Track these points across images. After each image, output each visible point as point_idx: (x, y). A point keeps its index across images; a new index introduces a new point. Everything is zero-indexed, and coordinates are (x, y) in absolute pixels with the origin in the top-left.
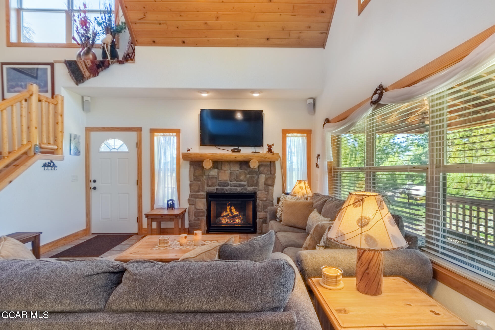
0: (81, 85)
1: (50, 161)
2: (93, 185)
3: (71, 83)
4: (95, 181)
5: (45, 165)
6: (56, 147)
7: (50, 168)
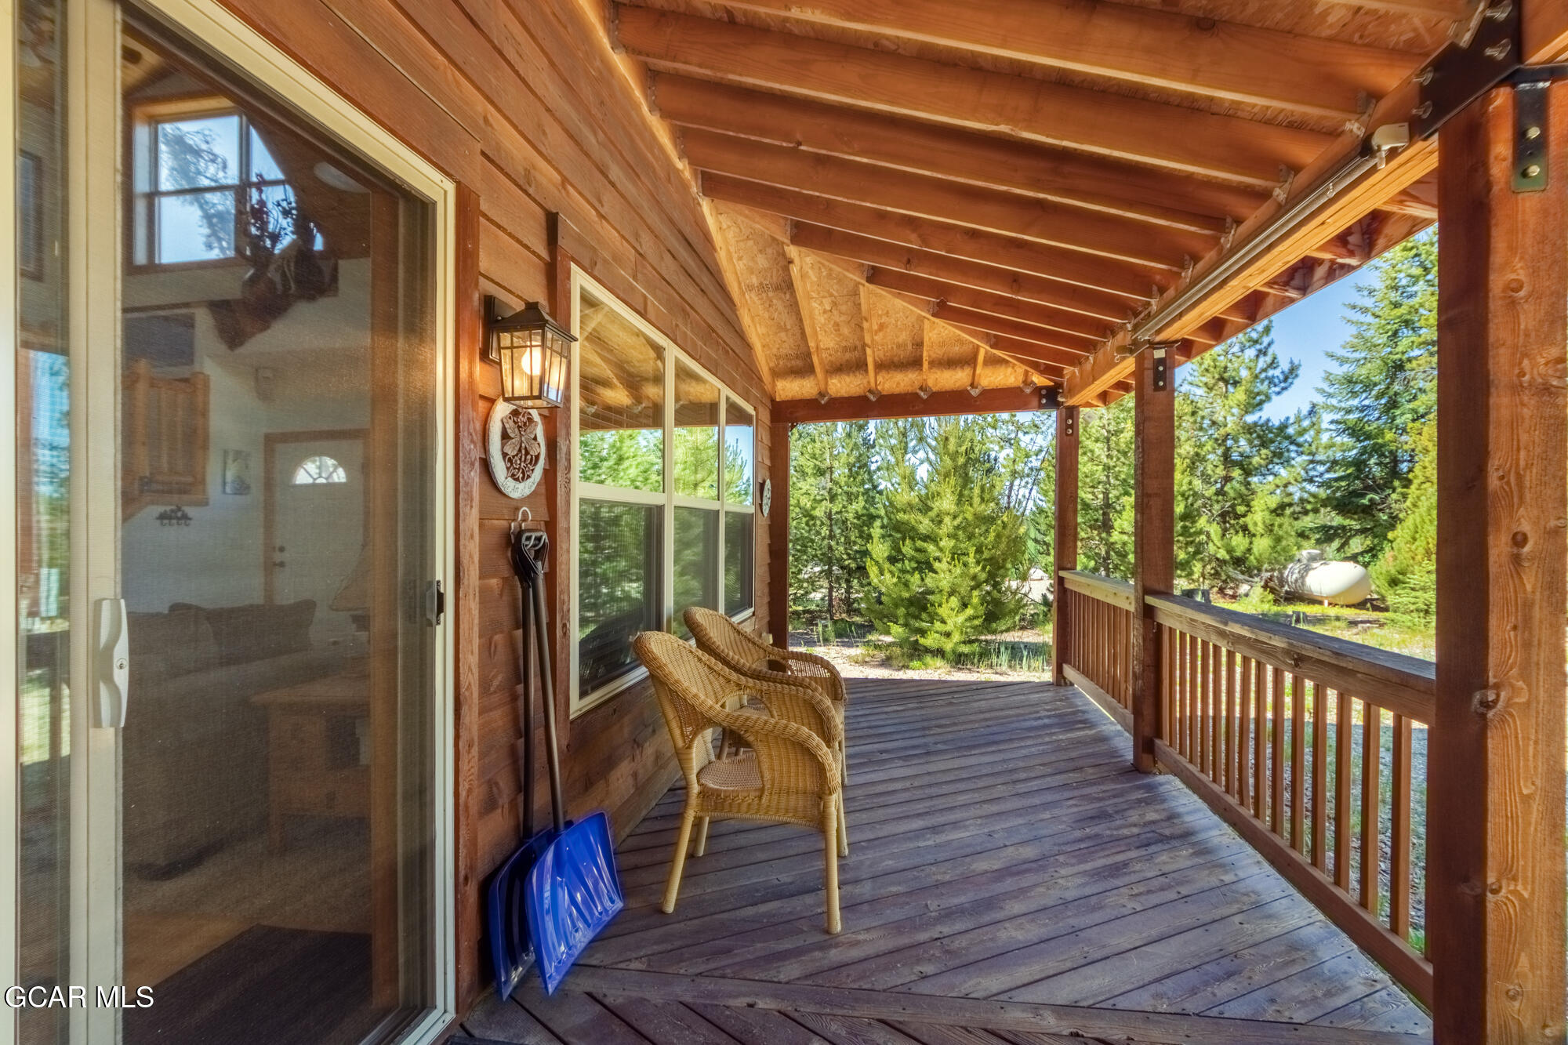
0: (241, 351)
1: (174, 507)
2: (278, 557)
3: (222, 348)
4: (282, 549)
5: (162, 517)
6: (190, 479)
7: (174, 521)
